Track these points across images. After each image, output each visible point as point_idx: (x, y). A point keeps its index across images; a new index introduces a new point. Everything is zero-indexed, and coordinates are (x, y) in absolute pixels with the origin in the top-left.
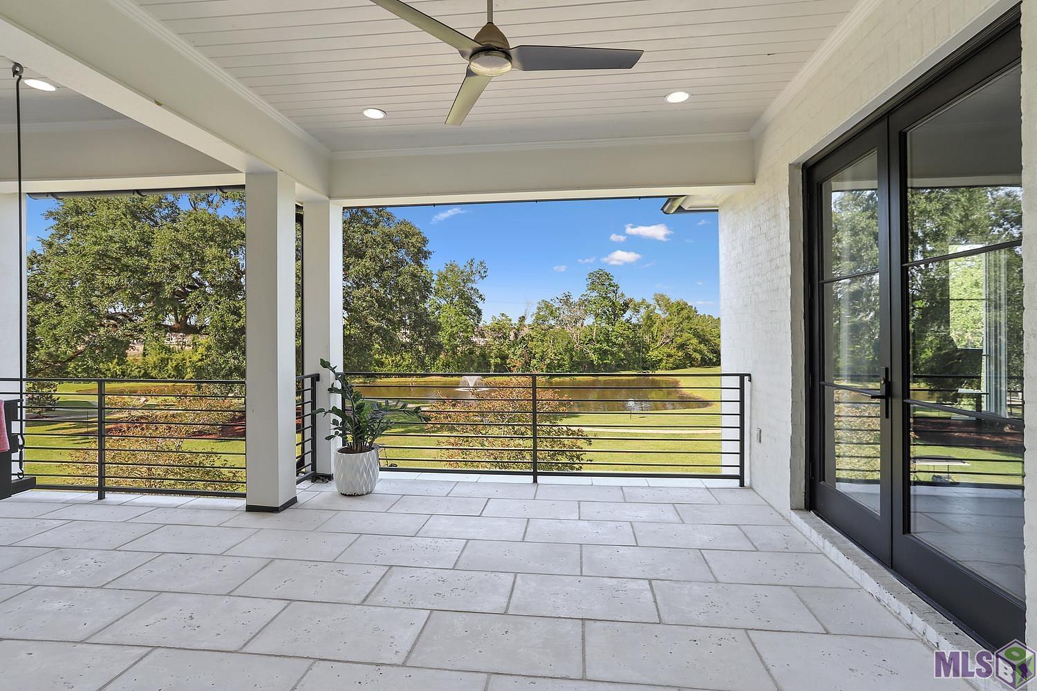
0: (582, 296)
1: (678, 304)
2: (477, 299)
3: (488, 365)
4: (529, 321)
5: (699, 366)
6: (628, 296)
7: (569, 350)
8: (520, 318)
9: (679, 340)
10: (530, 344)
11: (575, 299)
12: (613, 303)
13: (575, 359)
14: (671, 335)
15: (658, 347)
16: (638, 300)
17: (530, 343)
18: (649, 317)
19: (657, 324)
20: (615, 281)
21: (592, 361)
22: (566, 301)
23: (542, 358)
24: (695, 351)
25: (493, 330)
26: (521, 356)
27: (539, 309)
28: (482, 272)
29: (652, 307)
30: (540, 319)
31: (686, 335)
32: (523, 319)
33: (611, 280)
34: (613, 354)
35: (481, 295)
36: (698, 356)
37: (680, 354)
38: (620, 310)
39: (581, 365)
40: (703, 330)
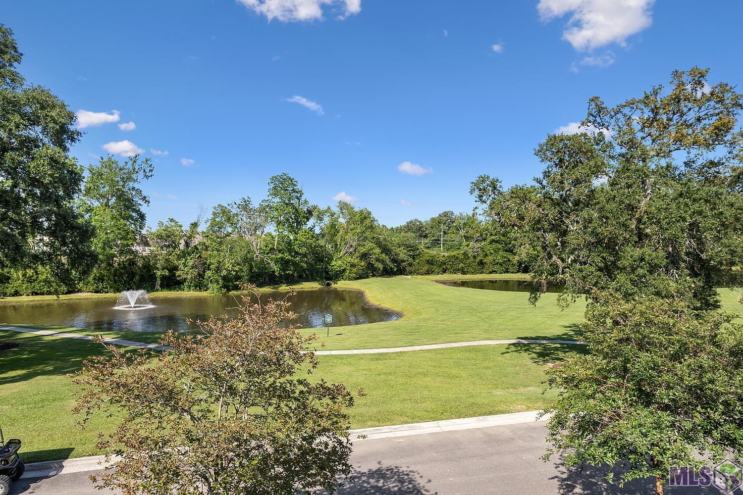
0: (263, 202)
1: (362, 212)
2: (140, 202)
3: (153, 277)
4: (203, 228)
5: (380, 276)
6: (311, 203)
7: (247, 260)
8: (192, 225)
9: (363, 250)
10: (204, 254)
11: (255, 204)
12: (297, 210)
13: (255, 270)
14: (354, 244)
15: (341, 257)
16: (322, 207)
17: (204, 252)
18: (333, 226)
19: (341, 233)
20: (298, 187)
21: (274, 272)
22: (245, 206)
23: (218, 270)
24: (377, 260)
25: (160, 237)
26: (193, 267)
27: (214, 214)
28: (147, 170)
29: (336, 216)
30: (215, 226)
31: (369, 245)
32: (195, 225)
33: (295, 185)
34: (295, 264)
35: (145, 197)
36: (381, 266)
37: (363, 263)
38: (304, 217)
39: (261, 276)
40: (385, 239)
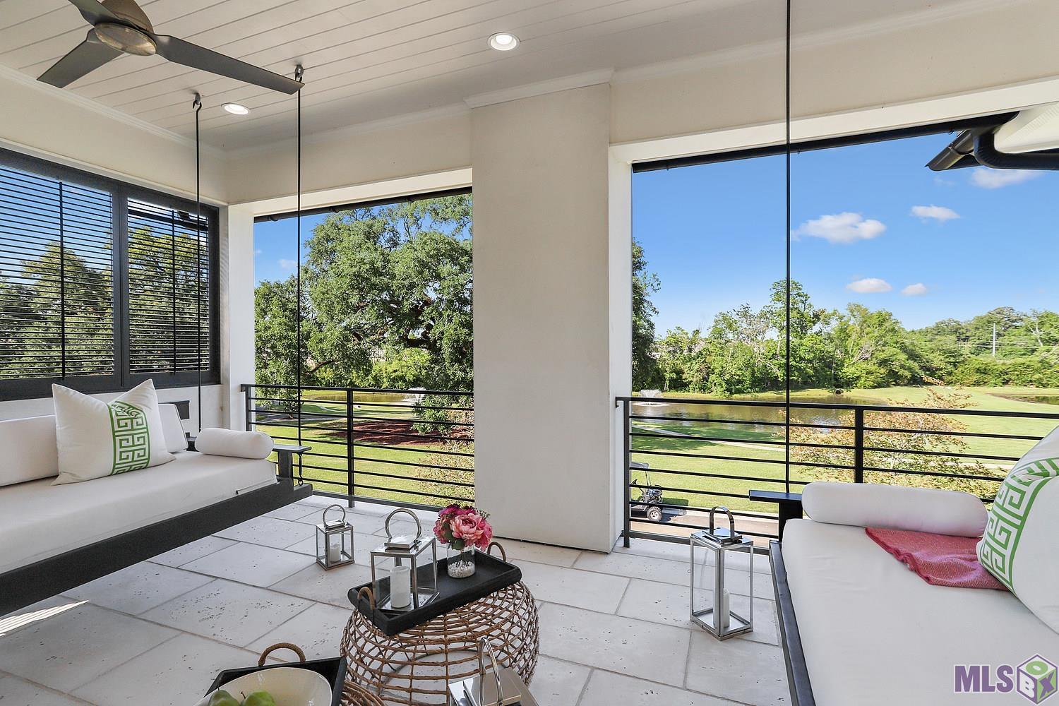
0: (764, 308)
1: (880, 314)
2: (651, 313)
3: (662, 379)
4: (705, 334)
5: (906, 385)
6: (816, 308)
7: (748, 365)
8: (694, 332)
9: (882, 356)
10: (709, 359)
11: (755, 310)
12: (802, 315)
13: (757, 374)
14: (871, 349)
15: (854, 364)
16: (829, 311)
17: (708, 357)
18: (843, 330)
19: (853, 337)
20: (804, 291)
21: (777, 377)
22: (745, 313)
23: (721, 374)
24: (902, 367)
25: (669, 344)
26: (698, 371)
27: (716, 321)
28: (655, 285)
29: (846, 319)
30: (718, 334)
31: (889, 351)
32: (697, 332)
33: (800, 289)
34: (799, 370)
35: (655, 309)
36: (907, 374)
37: (882, 371)
38: (810, 321)
39: (763, 381)
40: (912, 344)
